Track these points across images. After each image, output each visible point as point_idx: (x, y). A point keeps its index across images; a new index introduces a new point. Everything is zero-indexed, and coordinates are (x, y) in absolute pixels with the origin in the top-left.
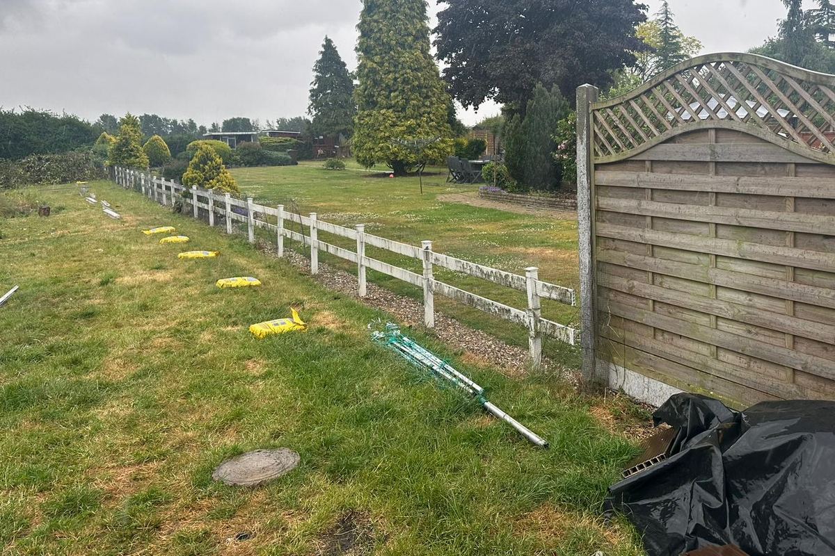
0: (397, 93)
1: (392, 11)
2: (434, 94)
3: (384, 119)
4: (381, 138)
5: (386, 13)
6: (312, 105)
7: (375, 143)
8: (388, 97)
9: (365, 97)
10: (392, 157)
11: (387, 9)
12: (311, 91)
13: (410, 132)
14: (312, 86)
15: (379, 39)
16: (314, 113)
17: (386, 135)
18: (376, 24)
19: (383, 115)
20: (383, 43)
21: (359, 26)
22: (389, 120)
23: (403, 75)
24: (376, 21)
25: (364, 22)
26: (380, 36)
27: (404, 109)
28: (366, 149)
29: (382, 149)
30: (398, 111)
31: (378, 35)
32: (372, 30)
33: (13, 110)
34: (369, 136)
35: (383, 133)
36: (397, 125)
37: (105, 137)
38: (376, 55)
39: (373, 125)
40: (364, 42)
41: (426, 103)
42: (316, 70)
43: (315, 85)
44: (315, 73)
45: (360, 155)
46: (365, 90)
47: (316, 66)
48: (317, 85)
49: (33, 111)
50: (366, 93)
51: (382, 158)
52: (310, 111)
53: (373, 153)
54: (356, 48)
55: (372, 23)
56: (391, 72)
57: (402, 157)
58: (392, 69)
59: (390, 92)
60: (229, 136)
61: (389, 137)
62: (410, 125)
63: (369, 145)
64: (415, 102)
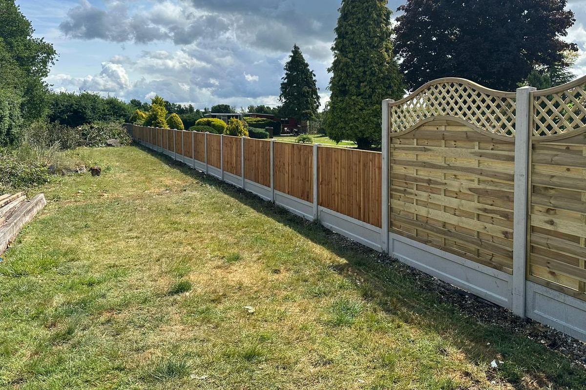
0: (365, 83)
1: (364, 17)
2: (395, 85)
3: (354, 104)
4: (351, 120)
5: (359, 19)
6: (282, 94)
7: (346, 123)
8: (358, 87)
9: (339, 86)
10: (360, 135)
11: (360, 16)
12: (282, 84)
13: (375, 116)
14: (283, 80)
15: (352, 39)
16: (284, 100)
17: (355, 117)
18: (350, 28)
19: (354, 100)
20: (356, 43)
21: (337, 30)
22: (359, 105)
23: (371, 68)
24: (350, 25)
25: (340, 26)
26: (354, 38)
27: (370, 97)
28: (338, 128)
29: (351, 128)
30: (366, 98)
31: (352, 36)
32: (347, 33)
33: (74, 92)
34: (340, 117)
35: (353, 116)
36: (365, 109)
37: (137, 113)
38: (350, 52)
39: (345, 109)
40: (340, 42)
41: (388, 92)
42: (286, 69)
43: (285, 80)
44: (286, 72)
45: (333, 132)
46: (339, 81)
47: (286, 66)
48: (286, 80)
49: (88, 93)
50: (340, 83)
51: (351, 135)
52: (281, 99)
53: (344, 132)
54: (332, 47)
55: (348, 27)
56: (361, 66)
57: (368, 135)
58: (362, 64)
59: (360, 82)
60: (223, 116)
61: (357, 119)
62: (376, 109)
63: (341, 125)
64: (380, 91)
